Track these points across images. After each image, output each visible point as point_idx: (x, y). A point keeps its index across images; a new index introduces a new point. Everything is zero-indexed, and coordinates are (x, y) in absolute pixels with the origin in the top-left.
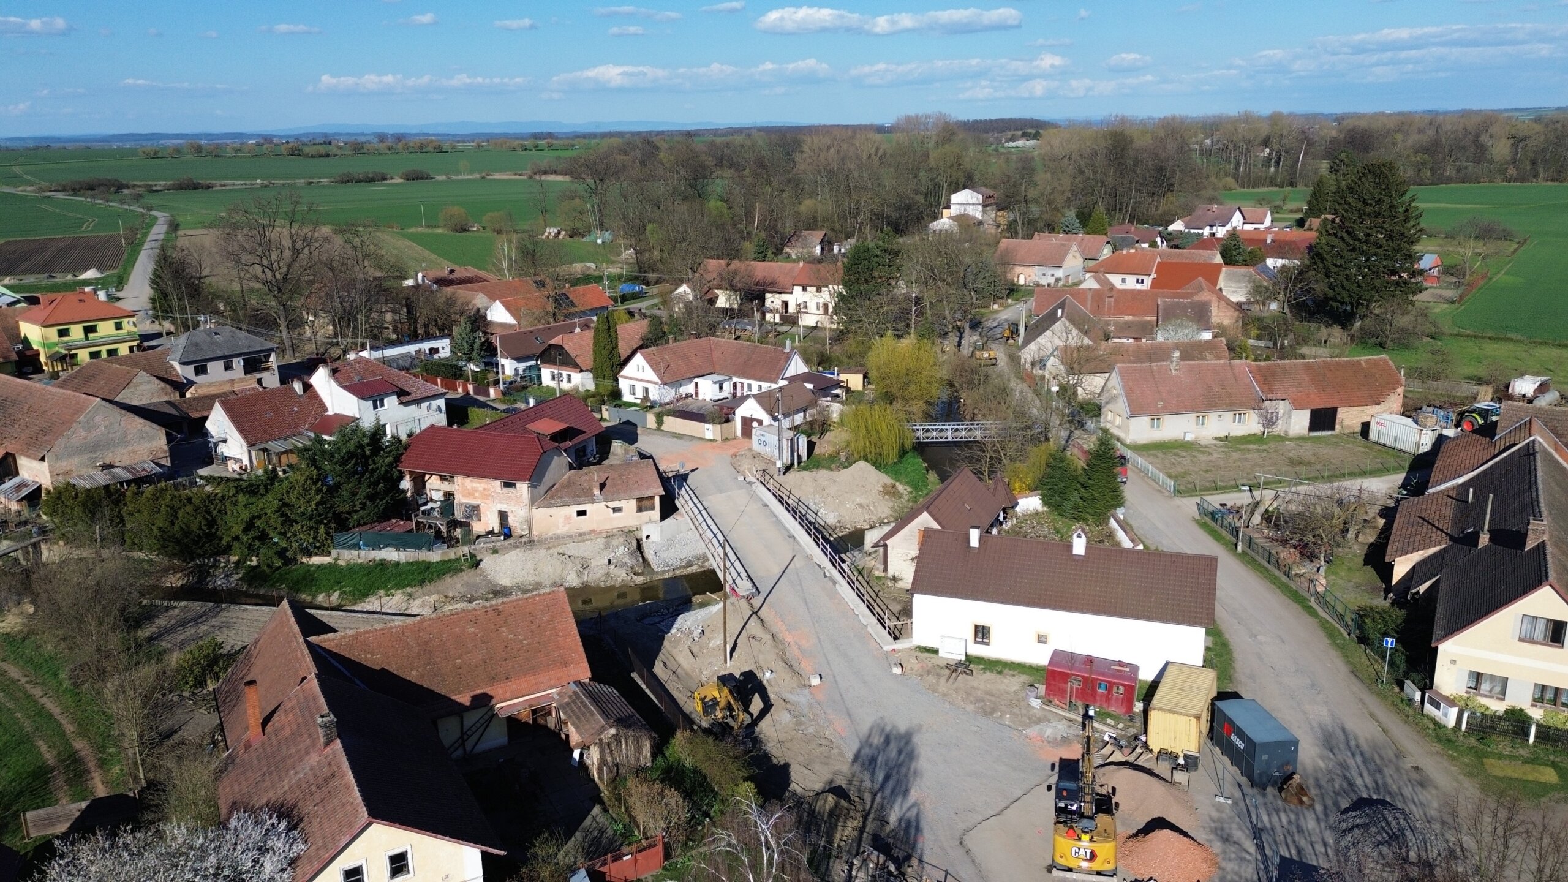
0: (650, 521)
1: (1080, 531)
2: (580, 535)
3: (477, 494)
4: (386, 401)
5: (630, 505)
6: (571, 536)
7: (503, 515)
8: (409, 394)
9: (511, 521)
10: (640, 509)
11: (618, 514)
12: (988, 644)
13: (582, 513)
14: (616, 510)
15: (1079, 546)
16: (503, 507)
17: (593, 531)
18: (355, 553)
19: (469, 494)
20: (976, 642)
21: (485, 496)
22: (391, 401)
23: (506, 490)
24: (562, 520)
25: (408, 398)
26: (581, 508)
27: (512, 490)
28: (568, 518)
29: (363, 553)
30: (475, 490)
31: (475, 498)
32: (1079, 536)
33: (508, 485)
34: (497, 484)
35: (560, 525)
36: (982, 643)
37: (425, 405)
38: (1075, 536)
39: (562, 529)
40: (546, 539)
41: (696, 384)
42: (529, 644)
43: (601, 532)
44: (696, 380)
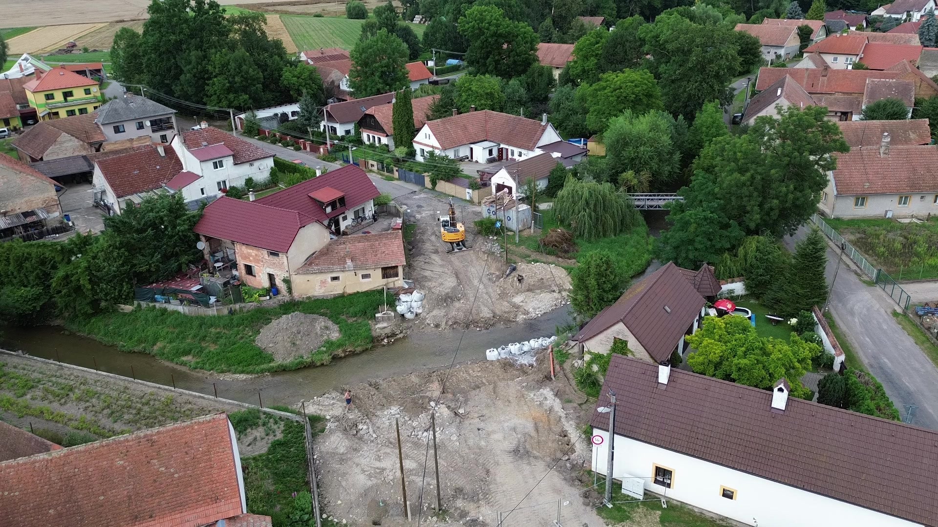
1: (782, 386)
4: (225, 162)
5: (377, 273)
7: (271, 277)
9: (277, 282)
10: (385, 276)
11: (367, 279)
12: (669, 486)
13: (335, 279)
14: (364, 276)
15: (779, 400)
16: (271, 271)
17: (345, 293)
18: (151, 304)
19: (245, 257)
20: (656, 481)
21: (257, 260)
23: (272, 257)
24: (318, 284)
25: (241, 159)
26: (334, 275)
27: (276, 258)
28: (323, 282)
29: (157, 305)
30: (250, 255)
31: (250, 261)
32: (781, 390)
33: (274, 254)
34: (265, 252)
35: (317, 288)
36: (663, 483)
37: (256, 164)
38: (776, 390)
39: (319, 291)
40: (305, 299)
41: (472, 149)
42: (180, 478)
44: (472, 146)
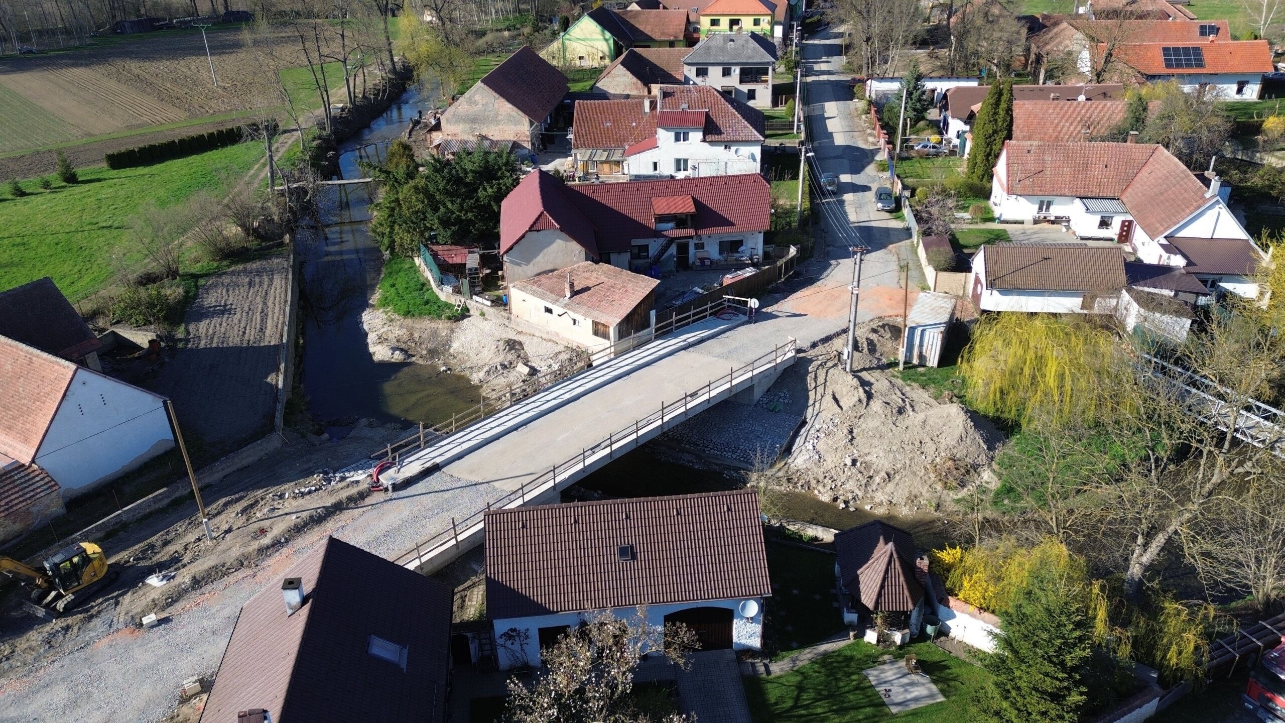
2: (547, 333)
4: (691, 135)
5: (586, 325)
6: (540, 330)
8: (720, 133)
10: (594, 332)
11: (576, 328)
13: (549, 311)
14: (575, 322)
17: (552, 334)
22: (696, 136)
24: (533, 309)
25: (716, 138)
26: (550, 306)
28: (537, 309)
37: (733, 148)
39: (531, 315)
40: (521, 322)
43: (563, 339)
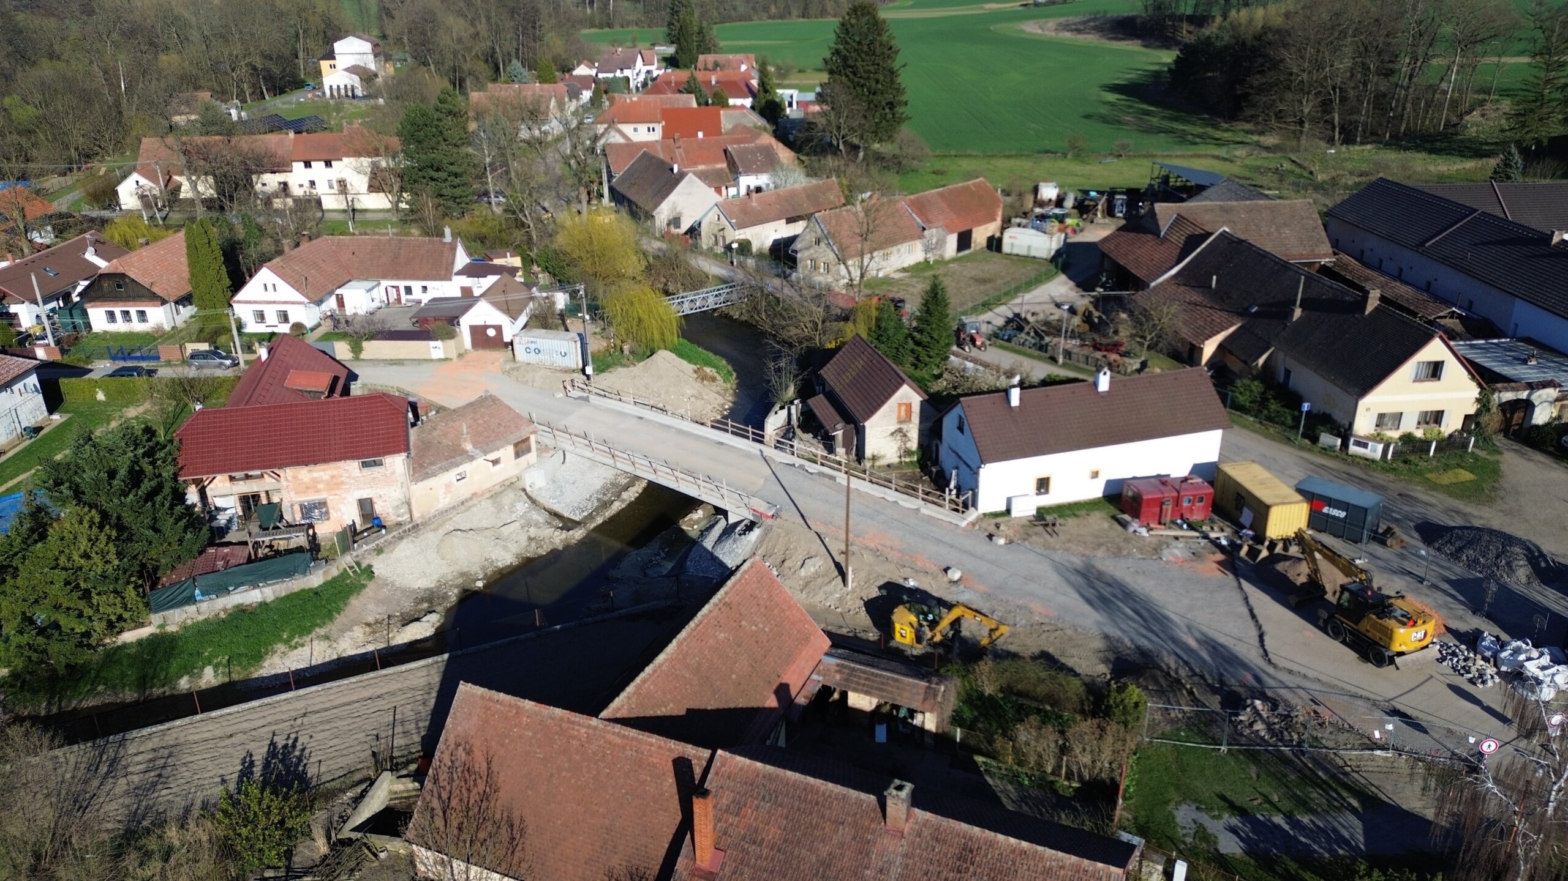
0: (529, 466)
2: (463, 503)
3: (320, 486)
5: (507, 452)
6: (454, 508)
7: (364, 504)
9: (379, 508)
10: (518, 455)
11: (498, 467)
12: (1050, 493)
13: (462, 476)
14: (495, 462)
15: (1104, 382)
16: (365, 494)
17: (474, 495)
18: (191, 609)
19: (305, 488)
20: (1040, 494)
21: (335, 485)
23: (367, 471)
24: (442, 491)
26: (459, 471)
27: (377, 468)
29: (204, 606)
30: (316, 481)
31: (318, 491)
32: (1105, 374)
33: (370, 463)
34: (353, 466)
35: (441, 496)
36: (1045, 493)
39: (444, 501)
40: (430, 519)
41: (339, 296)
42: (771, 631)
43: (483, 494)
